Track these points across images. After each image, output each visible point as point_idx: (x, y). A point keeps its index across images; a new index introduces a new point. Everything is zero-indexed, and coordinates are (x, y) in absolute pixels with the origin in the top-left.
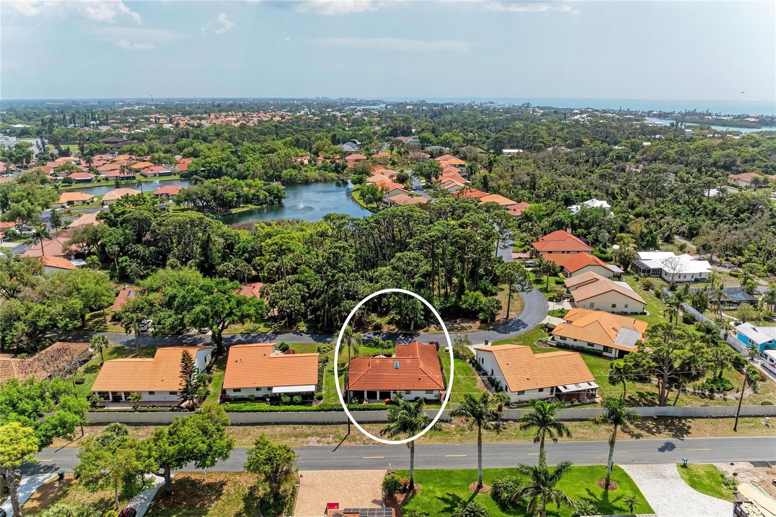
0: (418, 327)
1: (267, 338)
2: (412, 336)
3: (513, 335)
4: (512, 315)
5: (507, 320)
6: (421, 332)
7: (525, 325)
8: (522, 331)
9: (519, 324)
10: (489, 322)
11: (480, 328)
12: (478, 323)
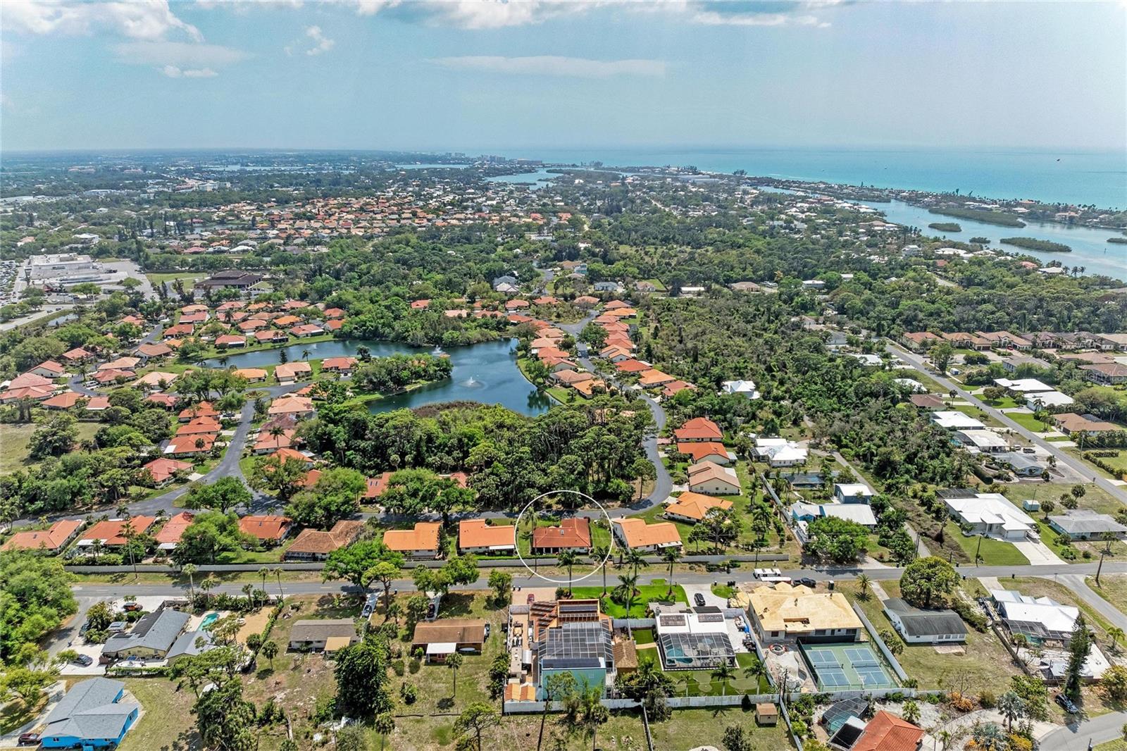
0: (577, 506)
1: (475, 516)
2: (573, 513)
3: (641, 511)
4: (645, 496)
5: (640, 500)
6: (579, 509)
7: (651, 504)
8: (649, 508)
9: (648, 503)
10: (627, 502)
11: (620, 506)
12: (619, 502)
